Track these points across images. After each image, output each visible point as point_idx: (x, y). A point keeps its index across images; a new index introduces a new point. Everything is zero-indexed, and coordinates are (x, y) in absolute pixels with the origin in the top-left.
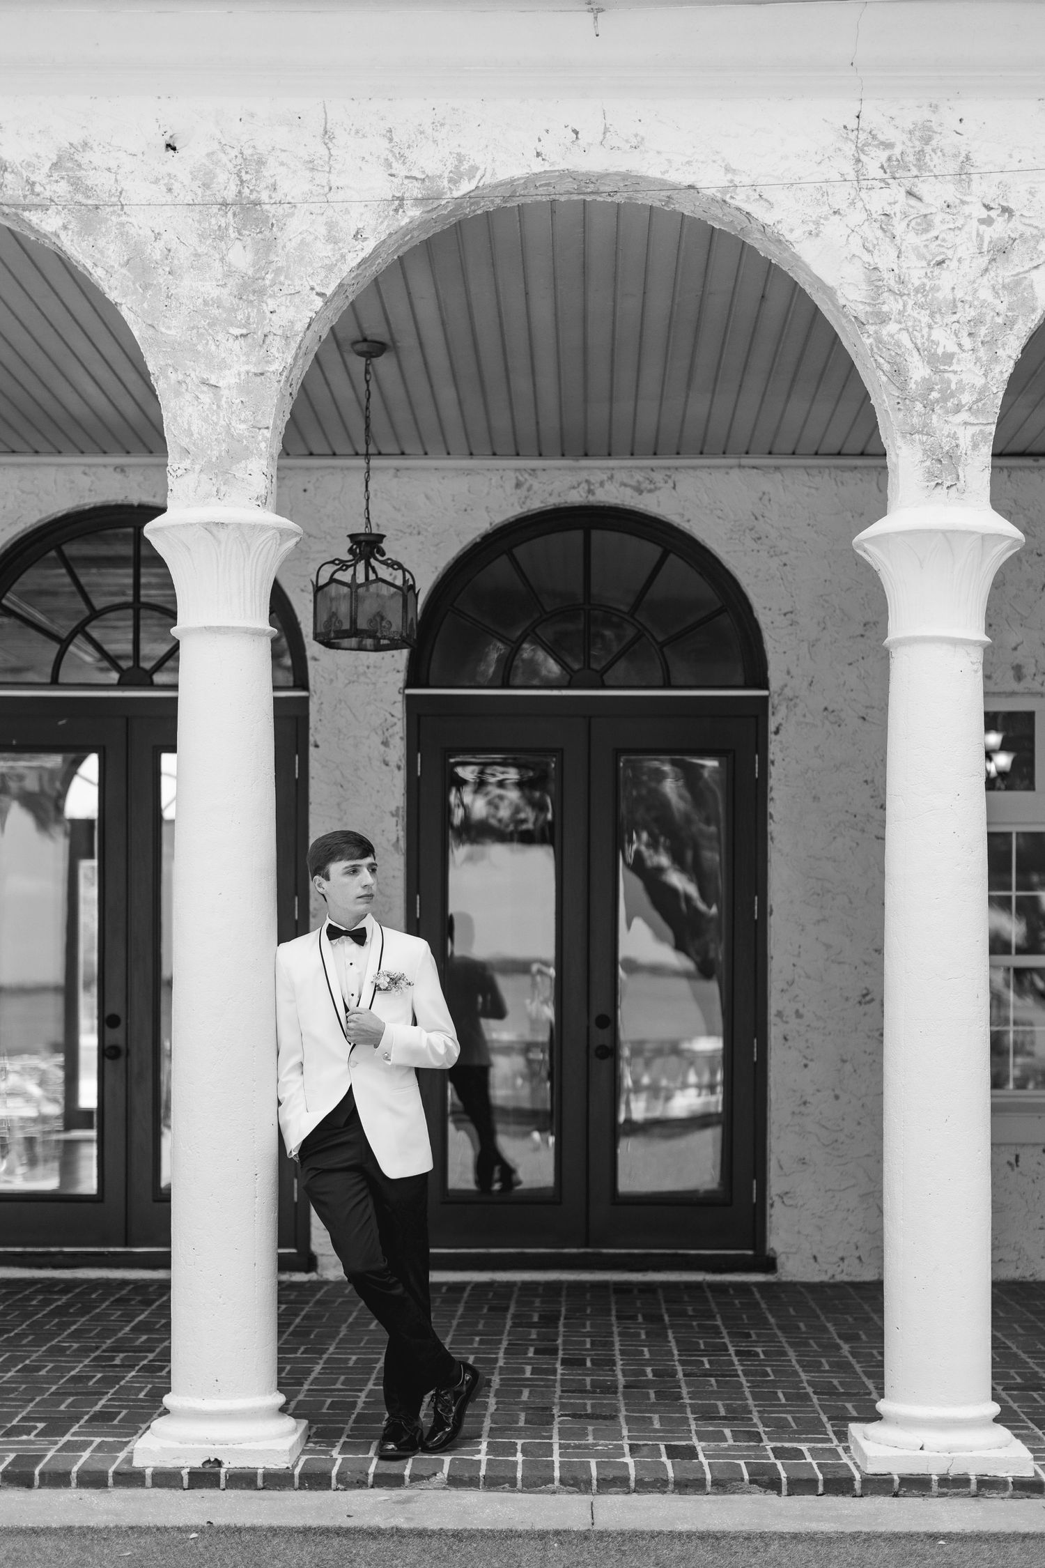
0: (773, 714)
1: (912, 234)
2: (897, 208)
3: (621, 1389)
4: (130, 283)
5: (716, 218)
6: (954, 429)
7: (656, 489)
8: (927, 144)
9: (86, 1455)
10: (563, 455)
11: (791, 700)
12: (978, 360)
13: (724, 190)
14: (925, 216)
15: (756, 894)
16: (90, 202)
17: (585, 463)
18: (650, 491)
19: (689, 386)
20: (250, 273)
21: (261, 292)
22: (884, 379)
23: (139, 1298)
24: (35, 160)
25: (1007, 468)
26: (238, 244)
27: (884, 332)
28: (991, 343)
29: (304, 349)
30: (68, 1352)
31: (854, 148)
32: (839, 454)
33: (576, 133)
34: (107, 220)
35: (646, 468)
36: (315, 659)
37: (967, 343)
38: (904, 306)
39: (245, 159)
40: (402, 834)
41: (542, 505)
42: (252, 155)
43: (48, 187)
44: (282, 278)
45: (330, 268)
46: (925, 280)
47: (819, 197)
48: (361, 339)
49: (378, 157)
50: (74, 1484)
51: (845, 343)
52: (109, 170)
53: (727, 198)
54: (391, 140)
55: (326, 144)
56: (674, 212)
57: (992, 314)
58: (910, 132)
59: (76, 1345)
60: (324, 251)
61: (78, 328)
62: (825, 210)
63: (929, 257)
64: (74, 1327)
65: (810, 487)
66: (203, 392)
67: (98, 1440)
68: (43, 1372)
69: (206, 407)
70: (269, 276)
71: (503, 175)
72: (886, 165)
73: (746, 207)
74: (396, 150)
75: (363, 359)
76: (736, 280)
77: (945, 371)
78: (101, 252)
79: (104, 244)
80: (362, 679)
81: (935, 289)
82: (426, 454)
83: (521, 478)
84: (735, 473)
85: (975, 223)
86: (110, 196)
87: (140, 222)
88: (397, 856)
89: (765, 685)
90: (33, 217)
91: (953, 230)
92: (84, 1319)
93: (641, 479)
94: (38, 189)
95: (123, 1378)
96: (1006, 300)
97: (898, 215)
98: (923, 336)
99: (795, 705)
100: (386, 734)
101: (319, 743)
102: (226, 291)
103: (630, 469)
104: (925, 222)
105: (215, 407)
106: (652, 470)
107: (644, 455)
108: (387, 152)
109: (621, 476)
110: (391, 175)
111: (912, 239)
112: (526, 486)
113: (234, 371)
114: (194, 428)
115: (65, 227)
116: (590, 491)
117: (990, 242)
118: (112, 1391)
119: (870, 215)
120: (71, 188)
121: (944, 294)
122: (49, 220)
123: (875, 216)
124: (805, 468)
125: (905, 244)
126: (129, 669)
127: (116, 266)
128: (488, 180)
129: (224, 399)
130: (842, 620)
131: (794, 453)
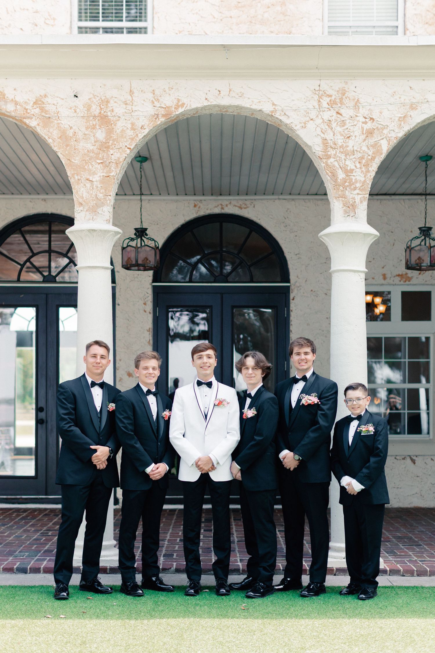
0: (292, 292)
1: (339, 127)
2: (333, 118)
3: (236, 542)
4: (61, 144)
5: (269, 120)
6: (354, 196)
7: (247, 207)
8: (343, 96)
9: (45, 562)
10: (212, 195)
11: (299, 287)
12: (362, 171)
13: (272, 112)
14: (343, 121)
15: (286, 361)
16: (47, 116)
17: (220, 198)
18: (245, 208)
19: (259, 171)
20: (104, 141)
21: (108, 148)
22: (329, 178)
23: (53, 514)
24: (28, 101)
25: (380, 199)
26: (100, 131)
27: (329, 162)
28: (367, 165)
29: (123, 167)
30: (31, 531)
31: (318, 96)
32: (316, 194)
33: (220, 91)
34: (53, 122)
35: (244, 199)
36: (118, 272)
37: (358, 165)
38: (336, 152)
39: (102, 101)
40: (151, 338)
41: (204, 213)
42: (105, 99)
43: (32, 110)
44: (115, 143)
45: (132, 139)
46: (343, 143)
47: (306, 114)
48: (138, 156)
49: (150, 100)
50: (42, 572)
51: (315, 165)
52: (54, 104)
53: (273, 115)
54: (154, 94)
55: (131, 95)
56: (254, 117)
57: (367, 155)
58: (338, 91)
59: (33, 529)
60: (130, 133)
61: (34, 152)
62: (308, 119)
63: (345, 135)
64: (31, 523)
65: (306, 207)
66: (87, 183)
67: (48, 558)
68: (23, 537)
69: (88, 188)
70: (111, 142)
71: (194, 106)
72: (329, 103)
73: (280, 118)
74: (156, 97)
75: (139, 163)
76: (277, 137)
77: (350, 175)
78: (51, 133)
79: (52, 130)
80: (136, 279)
81: (348, 146)
82: (160, 194)
83: (196, 204)
84: (277, 201)
85: (361, 123)
86: (54, 114)
87: (65, 123)
88: (149, 346)
89: (288, 281)
90: (27, 121)
91: (353, 126)
92: (34, 521)
93: (242, 204)
94: (29, 111)
95: (53, 539)
96: (372, 150)
97: (334, 120)
98: (342, 163)
99: (300, 289)
100: (145, 300)
101: (120, 304)
102: (95, 147)
103: (237, 200)
104: (343, 123)
105: (91, 188)
106: (246, 200)
107: (243, 195)
108: (153, 98)
109: (234, 203)
110: (154, 106)
111: (339, 129)
112: (198, 207)
113: (98, 175)
114: (84, 196)
115: (38, 125)
116: (222, 208)
117: (366, 130)
118: (50, 543)
119: (324, 120)
120: (40, 111)
121: (350, 148)
122: (33, 122)
123: (325, 121)
124: (304, 199)
125: (336, 130)
126: (47, 276)
127: (56, 138)
128: (188, 108)
129: (95, 185)
130: (318, 257)
131: (299, 194)
